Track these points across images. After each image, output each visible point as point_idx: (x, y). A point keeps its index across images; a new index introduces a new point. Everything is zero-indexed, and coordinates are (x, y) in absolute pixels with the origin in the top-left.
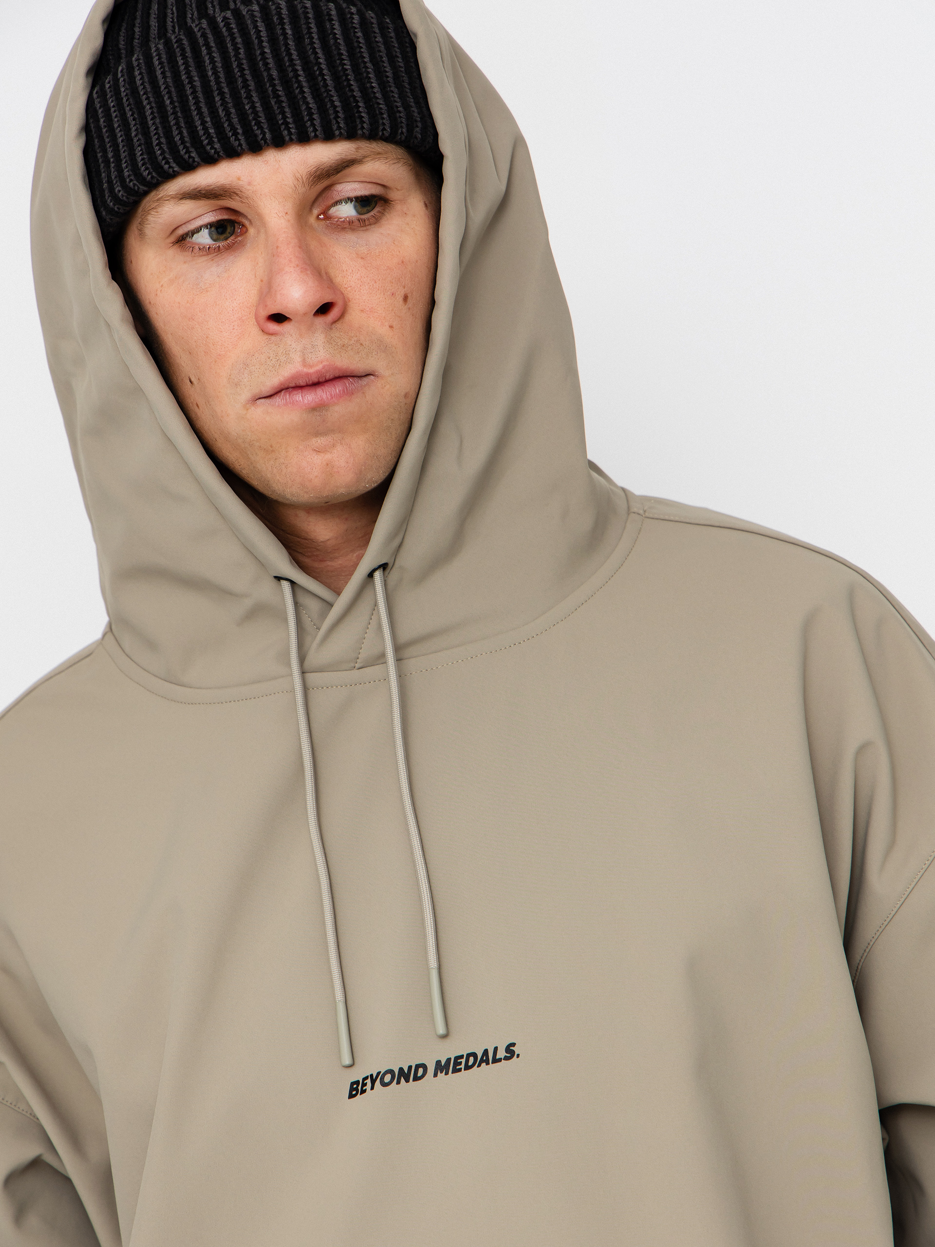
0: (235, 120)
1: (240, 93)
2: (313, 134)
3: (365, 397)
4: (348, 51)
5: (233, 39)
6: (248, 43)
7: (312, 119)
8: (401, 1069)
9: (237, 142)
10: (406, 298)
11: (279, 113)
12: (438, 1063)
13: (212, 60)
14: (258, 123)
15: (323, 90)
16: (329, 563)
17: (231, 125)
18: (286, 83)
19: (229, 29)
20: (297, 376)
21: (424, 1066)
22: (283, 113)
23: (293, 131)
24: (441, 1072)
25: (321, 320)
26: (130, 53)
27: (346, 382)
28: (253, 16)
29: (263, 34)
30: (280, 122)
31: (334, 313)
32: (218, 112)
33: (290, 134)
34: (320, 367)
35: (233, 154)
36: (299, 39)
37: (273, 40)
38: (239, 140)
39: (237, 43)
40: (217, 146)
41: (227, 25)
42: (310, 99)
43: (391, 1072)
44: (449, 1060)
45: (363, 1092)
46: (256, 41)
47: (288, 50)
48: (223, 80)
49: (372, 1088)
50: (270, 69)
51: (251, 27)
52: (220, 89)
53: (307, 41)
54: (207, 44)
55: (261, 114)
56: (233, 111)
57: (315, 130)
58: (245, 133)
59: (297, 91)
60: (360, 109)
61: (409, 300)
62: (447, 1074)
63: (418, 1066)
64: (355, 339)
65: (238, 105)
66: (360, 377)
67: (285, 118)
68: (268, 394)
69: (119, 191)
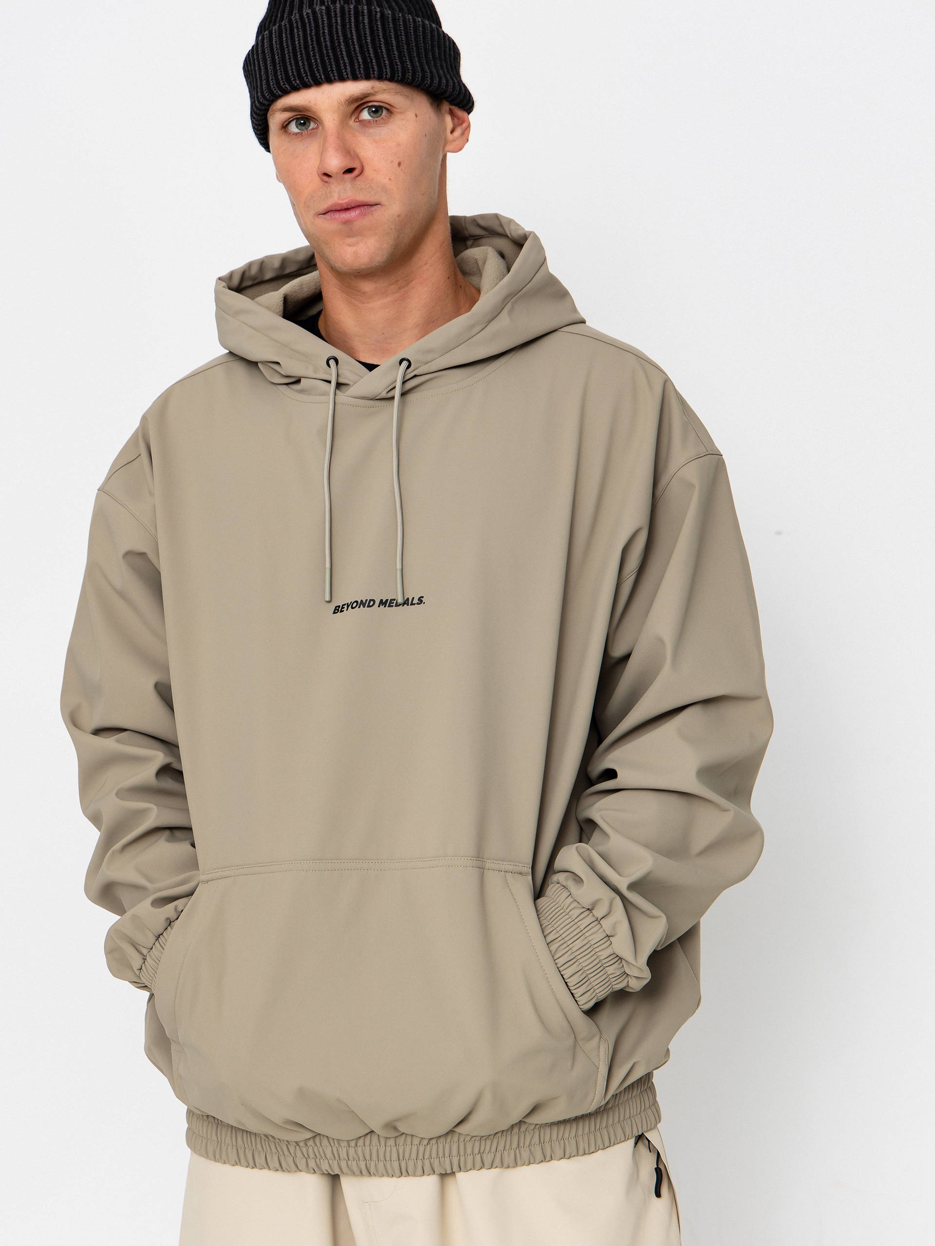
0: (307, 68)
1: (310, 54)
2: (346, 76)
3: (373, 216)
4: (370, 32)
5: (310, 25)
6: (317, 27)
7: (346, 68)
8: (362, 601)
9: (308, 80)
10: (399, 164)
11: (329, 65)
12: (381, 600)
13: (298, 34)
14: (318, 70)
15: (353, 53)
16: (367, 305)
17: (305, 70)
18: (334, 49)
19: (309, 19)
20: (336, 204)
21: (374, 601)
22: (331, 65)
23: (336, 74)
24: (382, 605)
25: (348, 176)
26: (282, 19)
27: (362, 209)
28: (321, 12)
29: (326, 22)
30: (329, 70)
31: (356, 172)
32: (299, 64)
33: (334, 76)
34: (347, 200)
35: (307, 86)
36: (344, 25)
37: (330, 26)
38: (308, 79)
39: (312, 27)
40: (298, 82)
41: (308, 17)
42: (346, 58)
43: (357, 602)
44: (387, 600)
45: (342, 611)
46: (321, 26)
47: (337, 31)
48: (302, 46)
49: (347, 610)
50: (326, 41)
51: (320, 18)
52: (301, 51)
53: (348, 26)
54: (297, 27)
55: (320, 65)
56: (306, 63)
57: (347, 74)
58: (311, 75)
59: (339, 53)
60: (374, 64)
61: (402, 165)
62: (385, 607)
63: (370, 600)
64: (369, 185)
65: (309, 60)
66: (371, 205)
67: (331, 67)
68: (323, 213)
69: (261, 98)
